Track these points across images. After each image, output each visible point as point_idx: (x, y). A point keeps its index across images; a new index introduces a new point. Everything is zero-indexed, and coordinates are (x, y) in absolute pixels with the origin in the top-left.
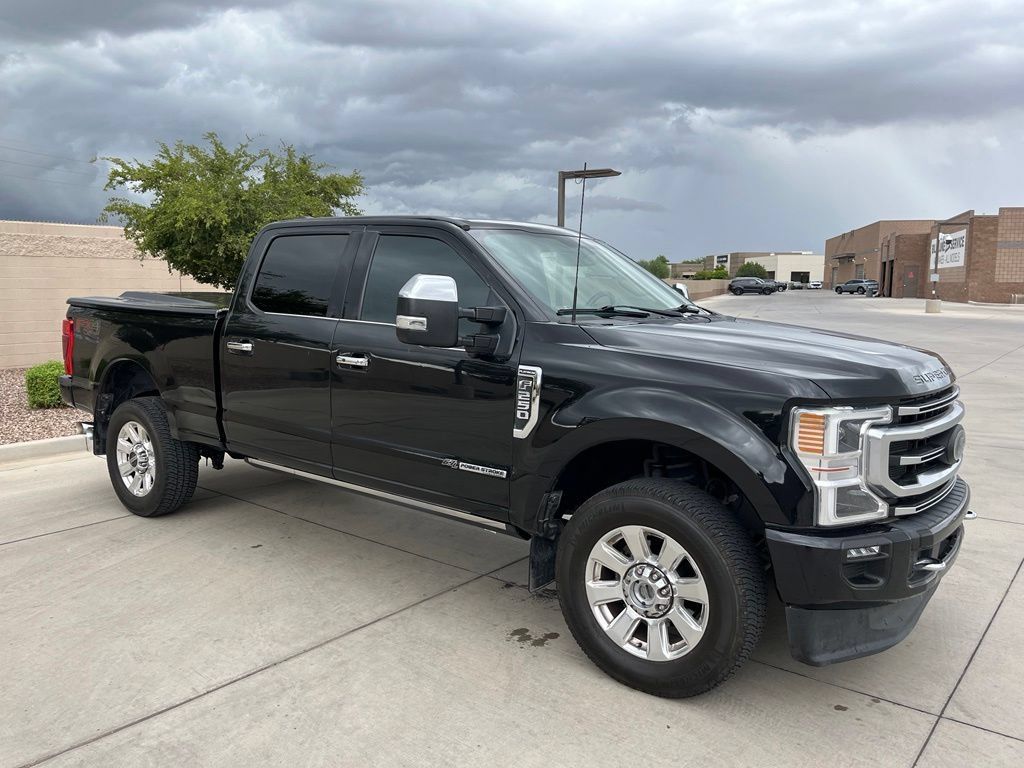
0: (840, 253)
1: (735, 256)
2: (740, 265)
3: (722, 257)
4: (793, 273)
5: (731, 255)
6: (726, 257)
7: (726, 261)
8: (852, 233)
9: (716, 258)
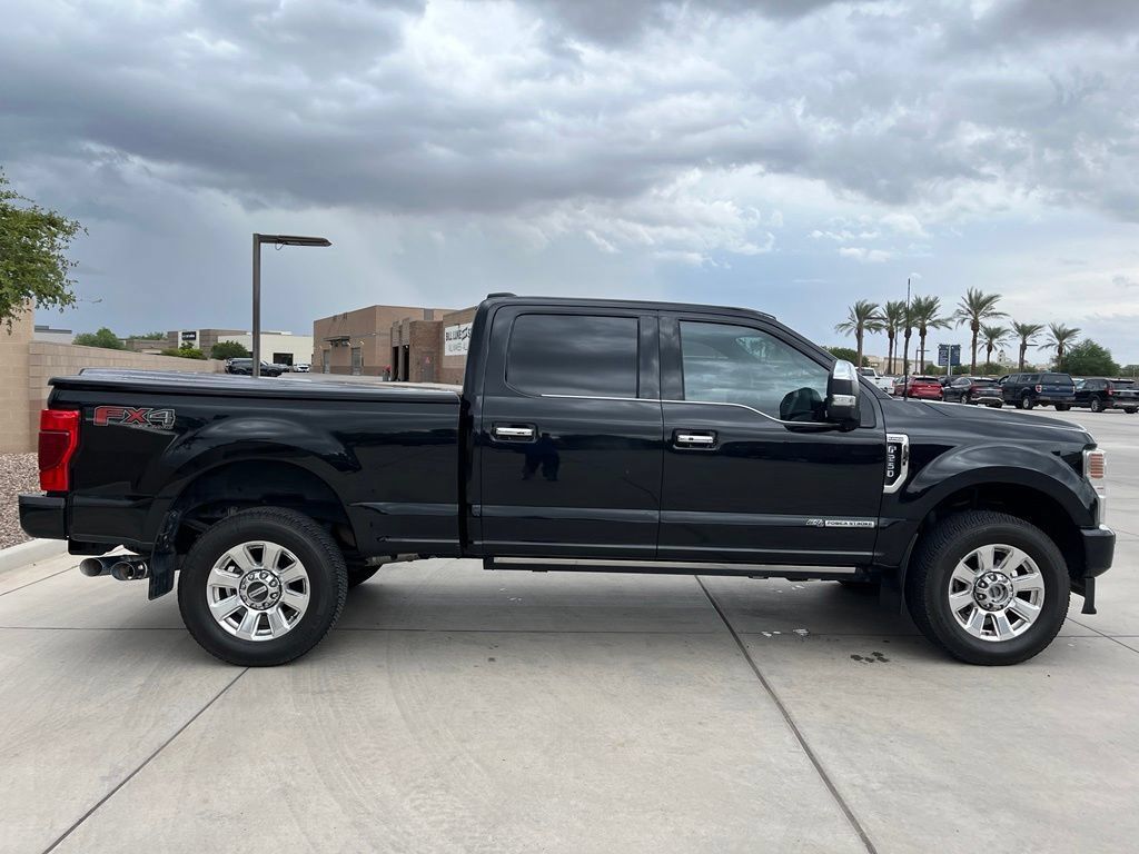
0: (333, 335)
1: (205, 334)
2: (212, 344)
3: (190, 333)
4: (275, 354)
5: (201, 331)
6: (194, 333)
7: (195, 338)
8: (345, 315)
9: (180, 334)
